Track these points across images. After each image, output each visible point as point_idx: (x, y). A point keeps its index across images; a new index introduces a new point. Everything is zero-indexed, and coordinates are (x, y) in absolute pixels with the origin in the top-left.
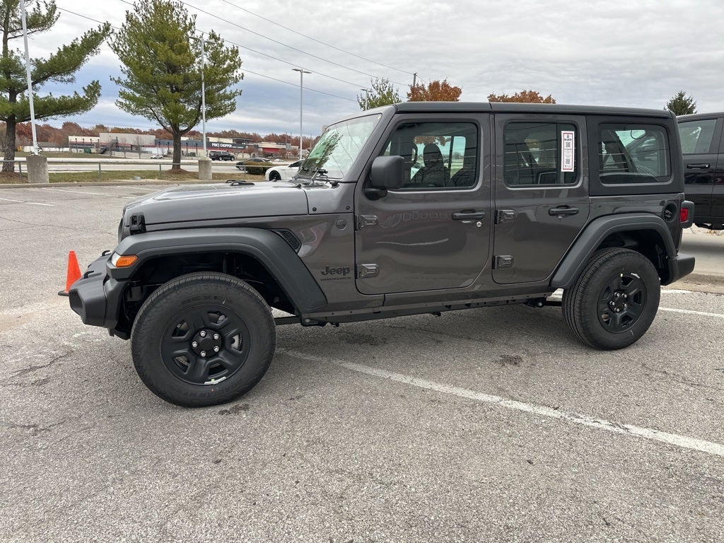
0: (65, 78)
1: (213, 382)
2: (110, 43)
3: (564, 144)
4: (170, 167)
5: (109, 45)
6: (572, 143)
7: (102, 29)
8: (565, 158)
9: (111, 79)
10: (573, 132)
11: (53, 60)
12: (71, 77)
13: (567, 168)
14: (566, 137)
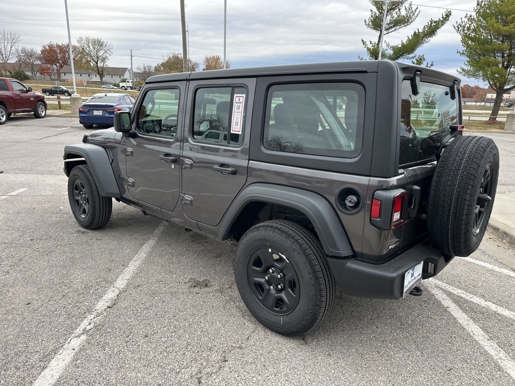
0: (411, 56)
1: (83, 216)
2: (456, 25)
3: (235, 106)
4: (487, 119)
5: (455, 27)
6: (242, 106)
7: (445, 16)
8: (235, 120)
9: (457, 52)
10: (244, 95)
11: (403, 45)
12: (413, 55)
13: (236, 130)
14: (237, 101)
